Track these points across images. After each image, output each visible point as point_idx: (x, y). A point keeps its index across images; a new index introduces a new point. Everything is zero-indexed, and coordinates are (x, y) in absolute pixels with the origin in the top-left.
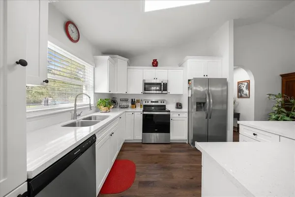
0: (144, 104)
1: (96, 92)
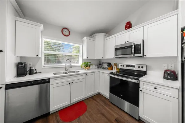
0: (120, 67)
1: (83, 58)
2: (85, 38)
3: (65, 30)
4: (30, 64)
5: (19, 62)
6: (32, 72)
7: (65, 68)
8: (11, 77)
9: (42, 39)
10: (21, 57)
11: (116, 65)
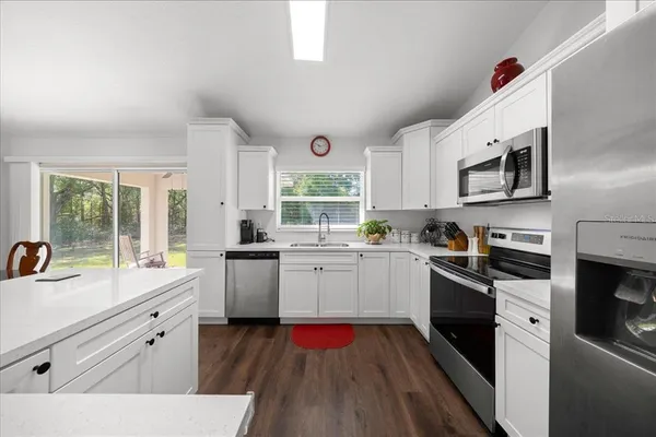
2: (368, 151)
3: (319, 142)
4: (259, 224)
5: (245, 219)
6: (260, 238)
7: (317, 235)
8: (232, 242)
9: (275, 173)
10: (247, 211)
11: (482, 232)
